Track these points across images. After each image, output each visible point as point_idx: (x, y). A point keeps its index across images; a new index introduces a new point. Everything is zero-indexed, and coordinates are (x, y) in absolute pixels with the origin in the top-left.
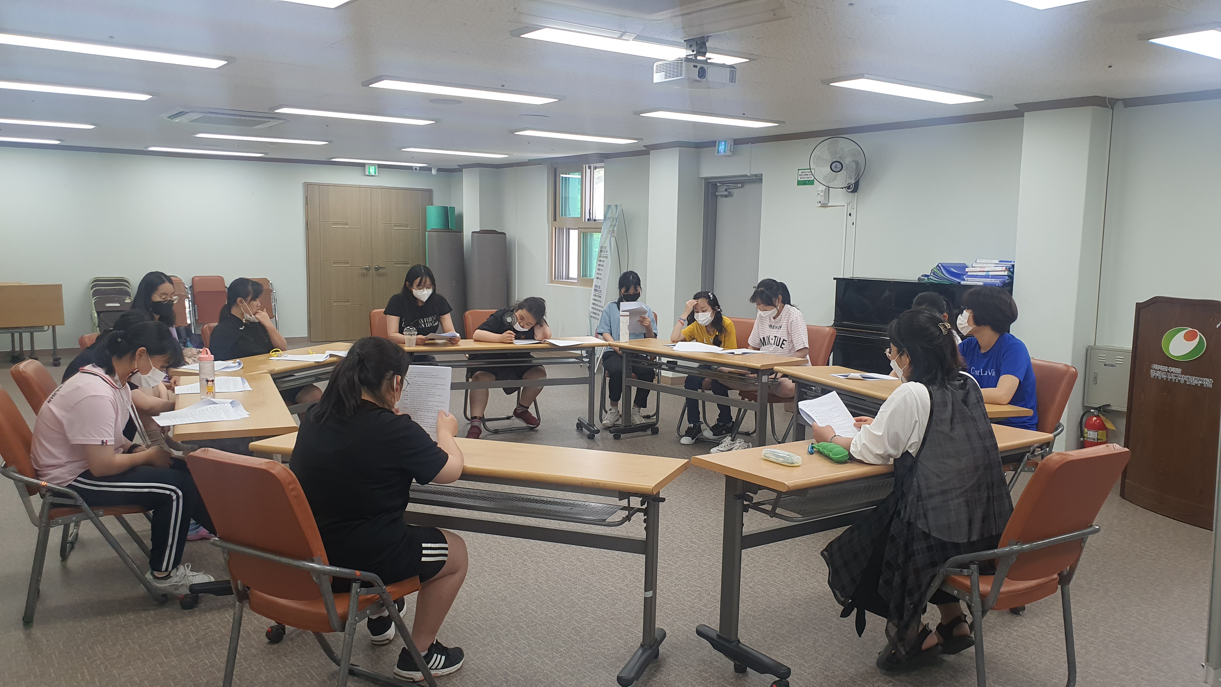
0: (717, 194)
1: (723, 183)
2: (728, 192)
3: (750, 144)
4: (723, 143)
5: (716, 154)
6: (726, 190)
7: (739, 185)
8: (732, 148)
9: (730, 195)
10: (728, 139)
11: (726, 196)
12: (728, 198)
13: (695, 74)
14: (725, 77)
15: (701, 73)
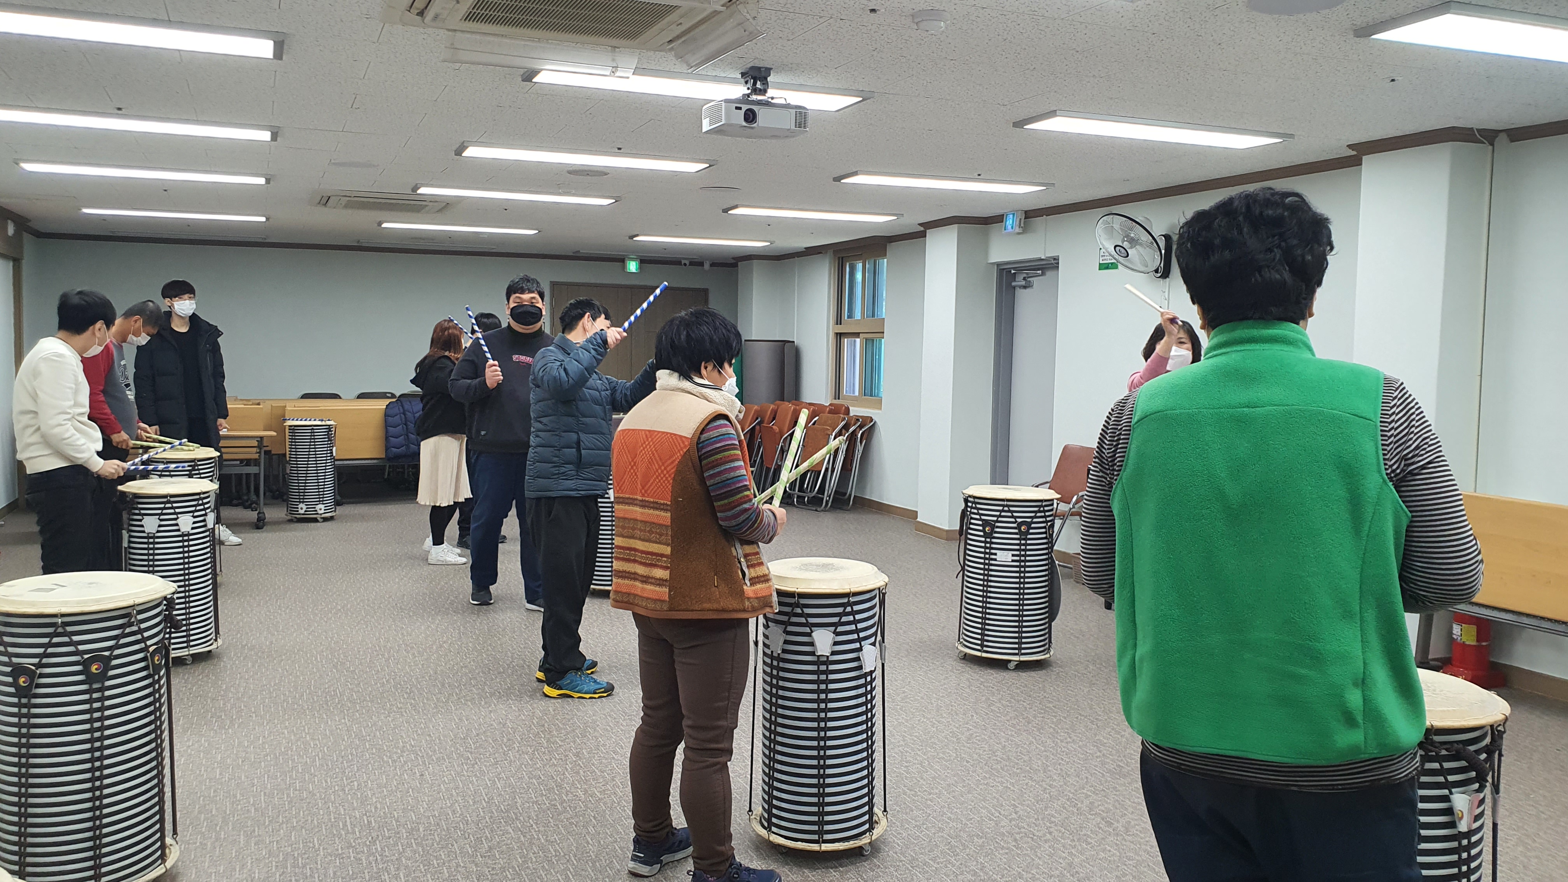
1: (1019, 270)
2: (1027, 281)
3: (1046, 216)
4: (1011, 216)
5: (1003, 232)
6: (1024, 279)
7: (1038, 272)
8: (1023, 223)
9: (1030, 285)
10: (1018, 211)
11: (1025, 287)
12: (1028, 290)
13: (739, 118)
14: (788, 121)
15: (750, 117)
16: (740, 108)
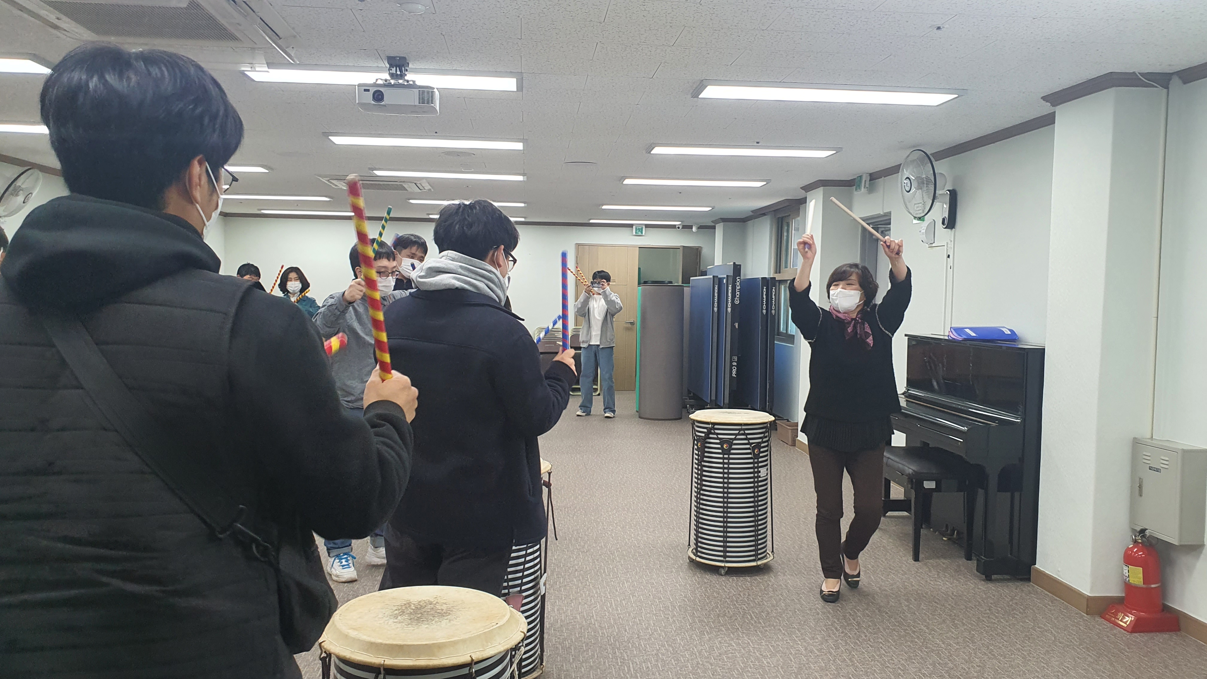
3: (883, 177)
4: (859, 179)
5: (859, 192)
8: (870, 184)
10: (866, 174)
13: (368, 98)
14: (412, 98)
15: (378, 96)
16: (368, 90)
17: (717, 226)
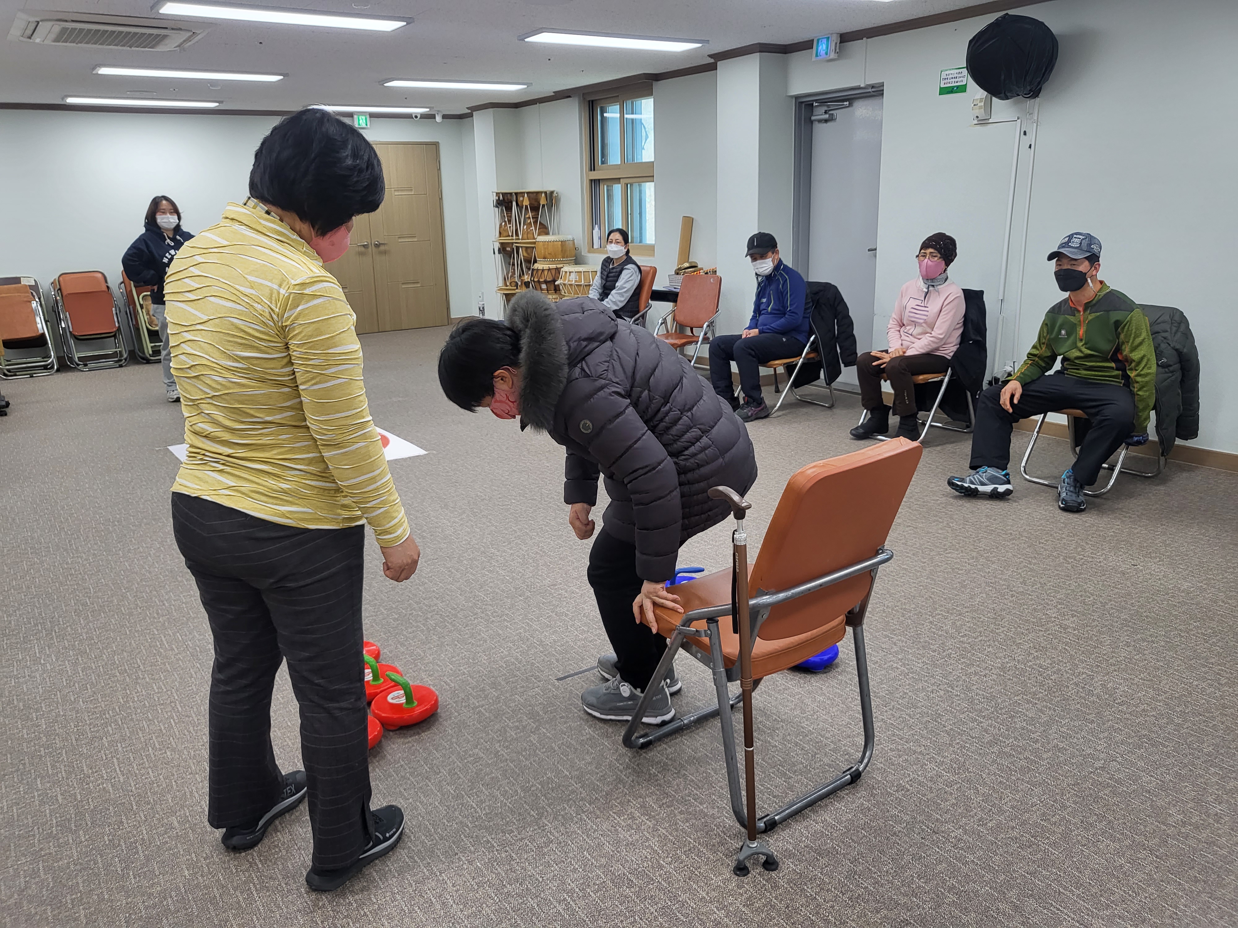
0: (813, 118)
1: (822, 102)
2: (830, 114)
3: (865, 39)
4: (825, 41)
5: (814, 59)
6: (826, 112)
7: (845, 103)
8: (838, 48)
9: (831, 119)
10: (832, 34)
11: (826, 121)
12: (829, 124)
17: (474, 113)
